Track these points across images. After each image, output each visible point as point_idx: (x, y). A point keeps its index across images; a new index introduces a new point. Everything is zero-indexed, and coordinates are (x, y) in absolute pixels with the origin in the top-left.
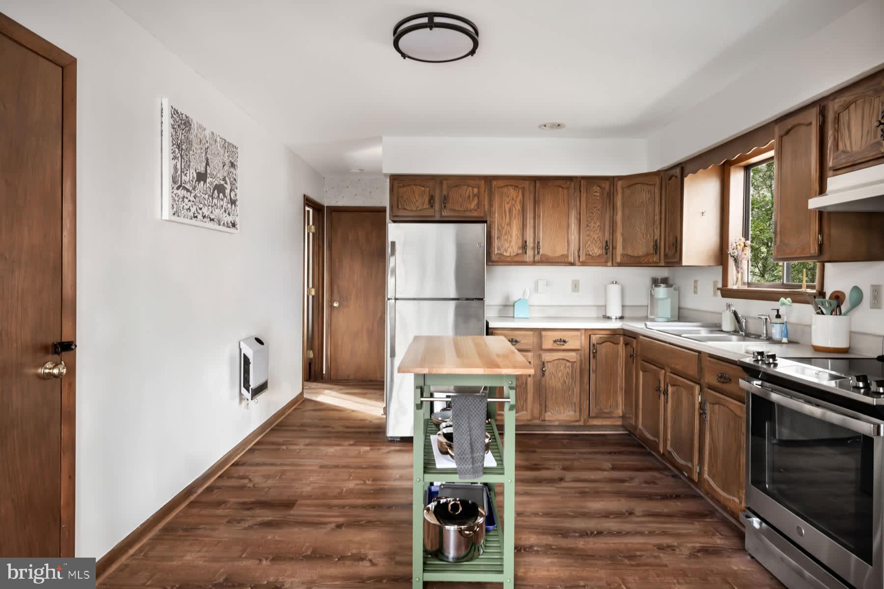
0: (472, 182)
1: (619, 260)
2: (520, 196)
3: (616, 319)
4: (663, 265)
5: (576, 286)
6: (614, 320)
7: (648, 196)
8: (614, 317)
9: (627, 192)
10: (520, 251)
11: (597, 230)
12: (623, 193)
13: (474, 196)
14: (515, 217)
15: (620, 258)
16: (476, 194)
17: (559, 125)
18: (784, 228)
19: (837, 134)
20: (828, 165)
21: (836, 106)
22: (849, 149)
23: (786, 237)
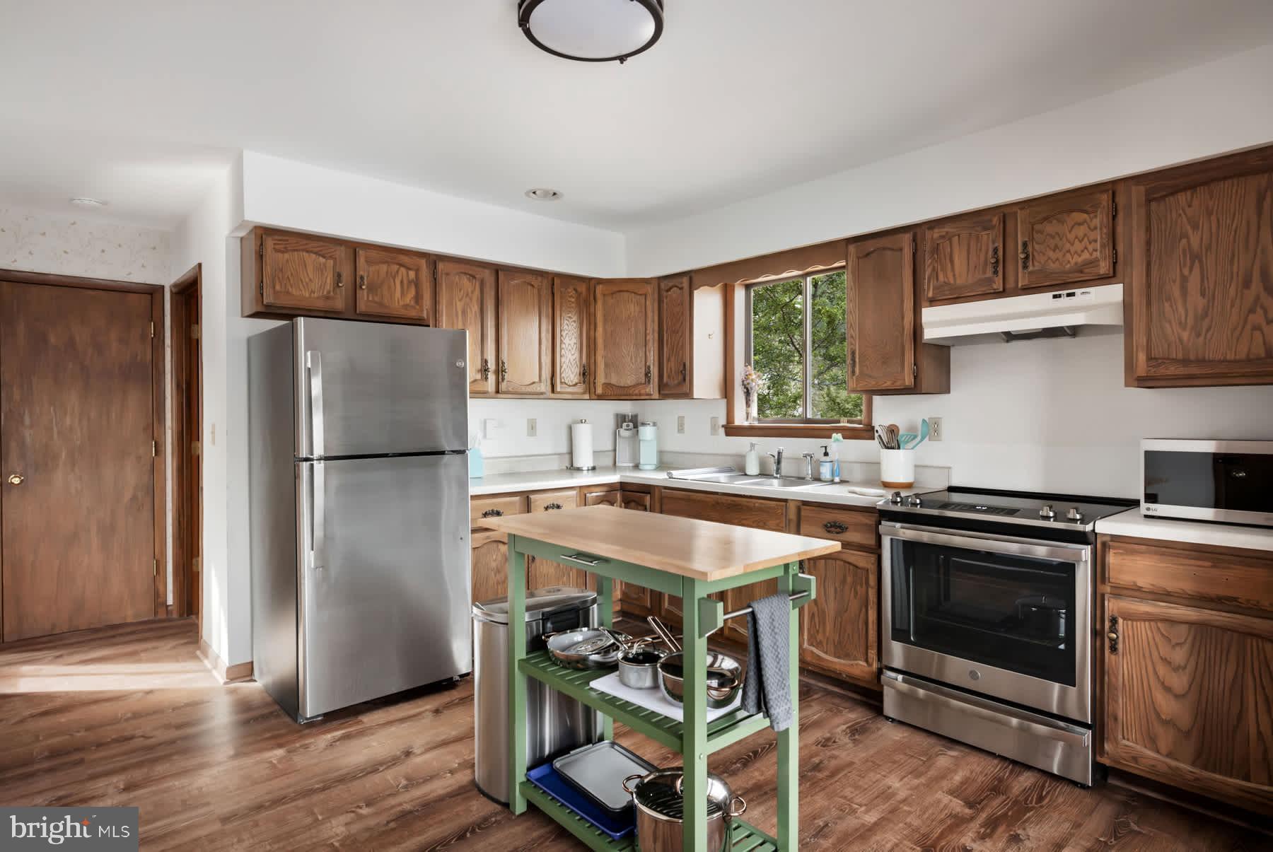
0: (405, 259)
1: (599, 391)
2: (477, 292)
3: (588, 470)
4: (657, 398)
5: (532, 428)
6: (585, 472)
7: (637, 309)
8: (585, 468)
9: (611, 301)
10: (479, 376)
11: (572, 349)
12: (604, 303)
13: (410, 282)
14: (471, 323)
15: (601, 389)
16: (413, 280)
17: (555, 194)
18: (864, 357)
19: (936, 265)
20: (927, 295)
21: (936, 236)
22: (952, 281)
23: (867, 368)
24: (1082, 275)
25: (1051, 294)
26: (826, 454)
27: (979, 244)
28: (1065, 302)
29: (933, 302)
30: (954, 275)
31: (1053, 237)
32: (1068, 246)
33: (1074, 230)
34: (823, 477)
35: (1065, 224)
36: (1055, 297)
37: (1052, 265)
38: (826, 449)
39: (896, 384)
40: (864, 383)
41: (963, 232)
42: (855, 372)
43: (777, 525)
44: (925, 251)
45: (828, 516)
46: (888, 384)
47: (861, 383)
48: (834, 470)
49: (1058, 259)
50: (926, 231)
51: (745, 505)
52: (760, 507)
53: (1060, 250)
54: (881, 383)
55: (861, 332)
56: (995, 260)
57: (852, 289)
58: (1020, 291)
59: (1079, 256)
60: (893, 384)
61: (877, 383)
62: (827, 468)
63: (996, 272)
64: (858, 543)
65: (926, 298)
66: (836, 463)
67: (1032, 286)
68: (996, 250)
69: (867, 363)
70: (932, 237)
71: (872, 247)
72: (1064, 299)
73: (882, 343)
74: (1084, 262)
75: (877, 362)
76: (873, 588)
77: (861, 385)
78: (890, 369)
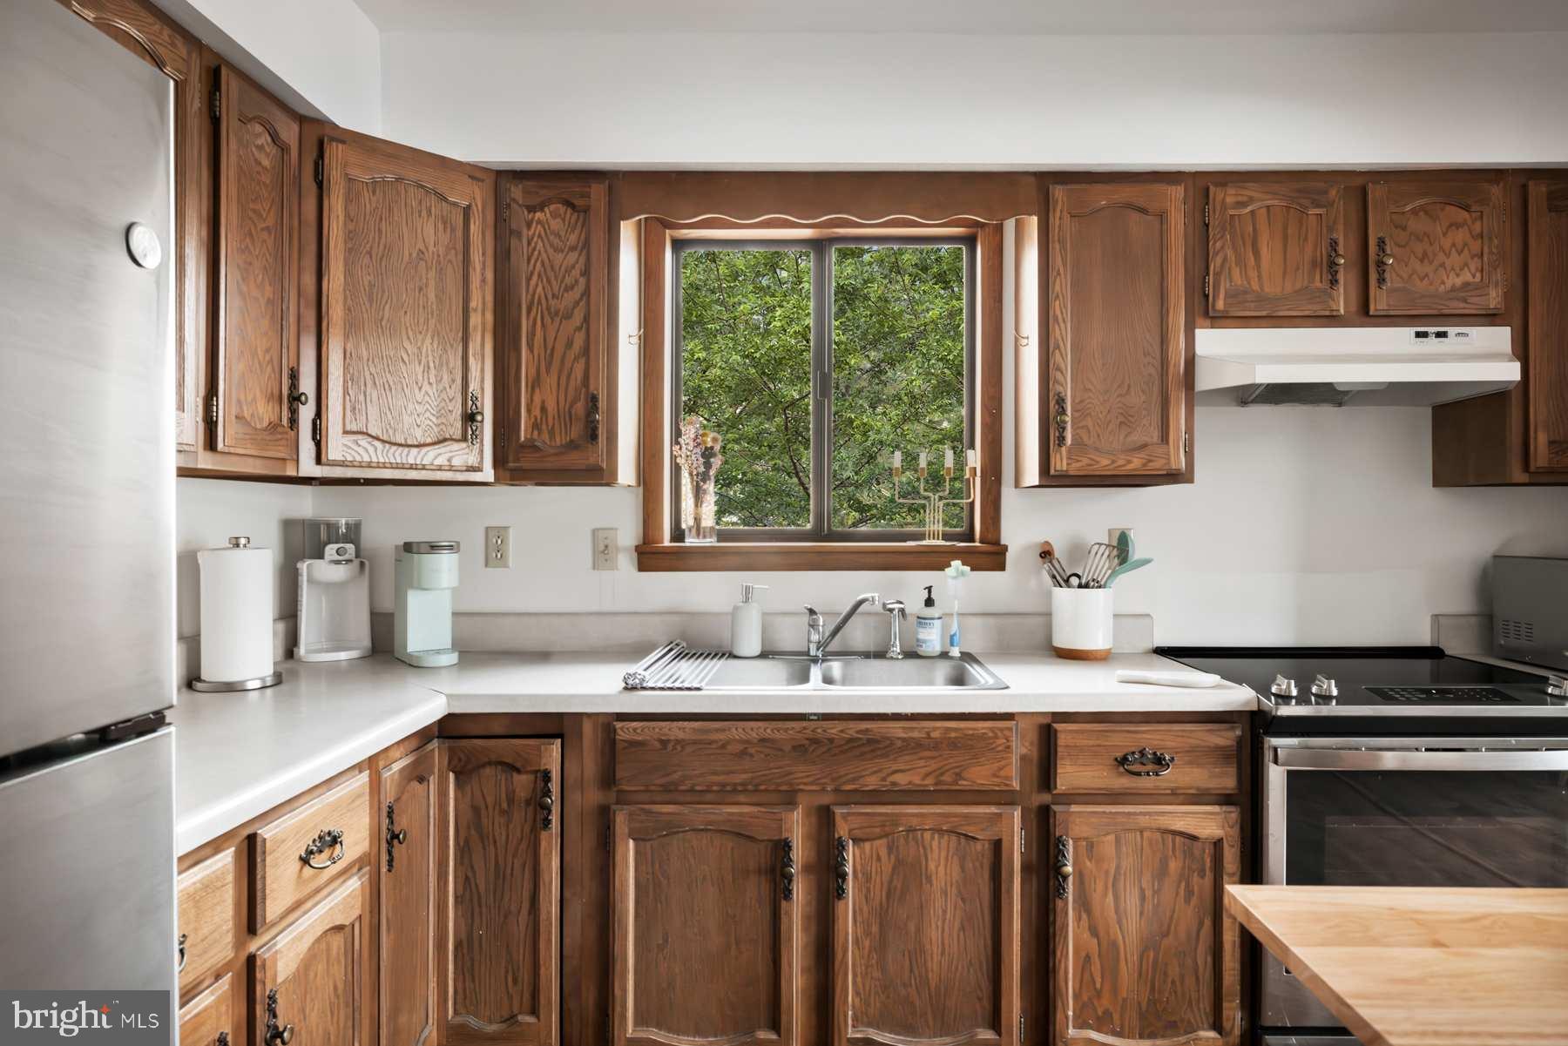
4: (489, 479)
18: (1081, 411)
19: (1230, 252)
20: (1214, 306)
21: (1229, 200)
22: (1255, 287)
23: (1089, 432)
24: (1466, 306)
25: (1413, 330)
26: (929, 602)
27: (1304, 228)
28: (1432, 345)
29: (1218, 320)
30: (1260, 277)
31: (1419, 239)
32: (1441, 257)
33: (1450, 234)
34: (925, 650)
35: (1438, 223)
36: (1418, 335)
37: (1418, 282)
38: (930, 592)
39: (1151, 465)
40: (1085, 461)
41: (1276, 202)
42: (1064, 438)
43: (995, 775)
44: (1207, 226)
45: (1123, 740)
46: (1135, 464)
47: (1078, 461)
48: (952, 633)
49: (1427, 275)
50: (1211, 187)
51: (899, 738)
52: (945, 738)
53: (1431, 263)
54: (1120, 462)
55: (1077, 361)
56: (1343, 261)
57: (1059, 274)
58: (1368, 319)
59: (1458, 275)
60: (1144, 465)
61: (1113, 462)
62: (934, 631)
63: (1334, 282)
64: (1198, 789)
65: (1205, 311)
66: (955, 616)
67: (1392, 313)
68: (1334, 244)
69: (1089, 422)
70: (1224, 199)
71: (1101, 197)
72: (1432, 340)
73: (1119, 386)
74: (1466, 285)
75: (1110, 421)
76: (1234, 874)
77: (1079, 464)
78: (1137, 438)
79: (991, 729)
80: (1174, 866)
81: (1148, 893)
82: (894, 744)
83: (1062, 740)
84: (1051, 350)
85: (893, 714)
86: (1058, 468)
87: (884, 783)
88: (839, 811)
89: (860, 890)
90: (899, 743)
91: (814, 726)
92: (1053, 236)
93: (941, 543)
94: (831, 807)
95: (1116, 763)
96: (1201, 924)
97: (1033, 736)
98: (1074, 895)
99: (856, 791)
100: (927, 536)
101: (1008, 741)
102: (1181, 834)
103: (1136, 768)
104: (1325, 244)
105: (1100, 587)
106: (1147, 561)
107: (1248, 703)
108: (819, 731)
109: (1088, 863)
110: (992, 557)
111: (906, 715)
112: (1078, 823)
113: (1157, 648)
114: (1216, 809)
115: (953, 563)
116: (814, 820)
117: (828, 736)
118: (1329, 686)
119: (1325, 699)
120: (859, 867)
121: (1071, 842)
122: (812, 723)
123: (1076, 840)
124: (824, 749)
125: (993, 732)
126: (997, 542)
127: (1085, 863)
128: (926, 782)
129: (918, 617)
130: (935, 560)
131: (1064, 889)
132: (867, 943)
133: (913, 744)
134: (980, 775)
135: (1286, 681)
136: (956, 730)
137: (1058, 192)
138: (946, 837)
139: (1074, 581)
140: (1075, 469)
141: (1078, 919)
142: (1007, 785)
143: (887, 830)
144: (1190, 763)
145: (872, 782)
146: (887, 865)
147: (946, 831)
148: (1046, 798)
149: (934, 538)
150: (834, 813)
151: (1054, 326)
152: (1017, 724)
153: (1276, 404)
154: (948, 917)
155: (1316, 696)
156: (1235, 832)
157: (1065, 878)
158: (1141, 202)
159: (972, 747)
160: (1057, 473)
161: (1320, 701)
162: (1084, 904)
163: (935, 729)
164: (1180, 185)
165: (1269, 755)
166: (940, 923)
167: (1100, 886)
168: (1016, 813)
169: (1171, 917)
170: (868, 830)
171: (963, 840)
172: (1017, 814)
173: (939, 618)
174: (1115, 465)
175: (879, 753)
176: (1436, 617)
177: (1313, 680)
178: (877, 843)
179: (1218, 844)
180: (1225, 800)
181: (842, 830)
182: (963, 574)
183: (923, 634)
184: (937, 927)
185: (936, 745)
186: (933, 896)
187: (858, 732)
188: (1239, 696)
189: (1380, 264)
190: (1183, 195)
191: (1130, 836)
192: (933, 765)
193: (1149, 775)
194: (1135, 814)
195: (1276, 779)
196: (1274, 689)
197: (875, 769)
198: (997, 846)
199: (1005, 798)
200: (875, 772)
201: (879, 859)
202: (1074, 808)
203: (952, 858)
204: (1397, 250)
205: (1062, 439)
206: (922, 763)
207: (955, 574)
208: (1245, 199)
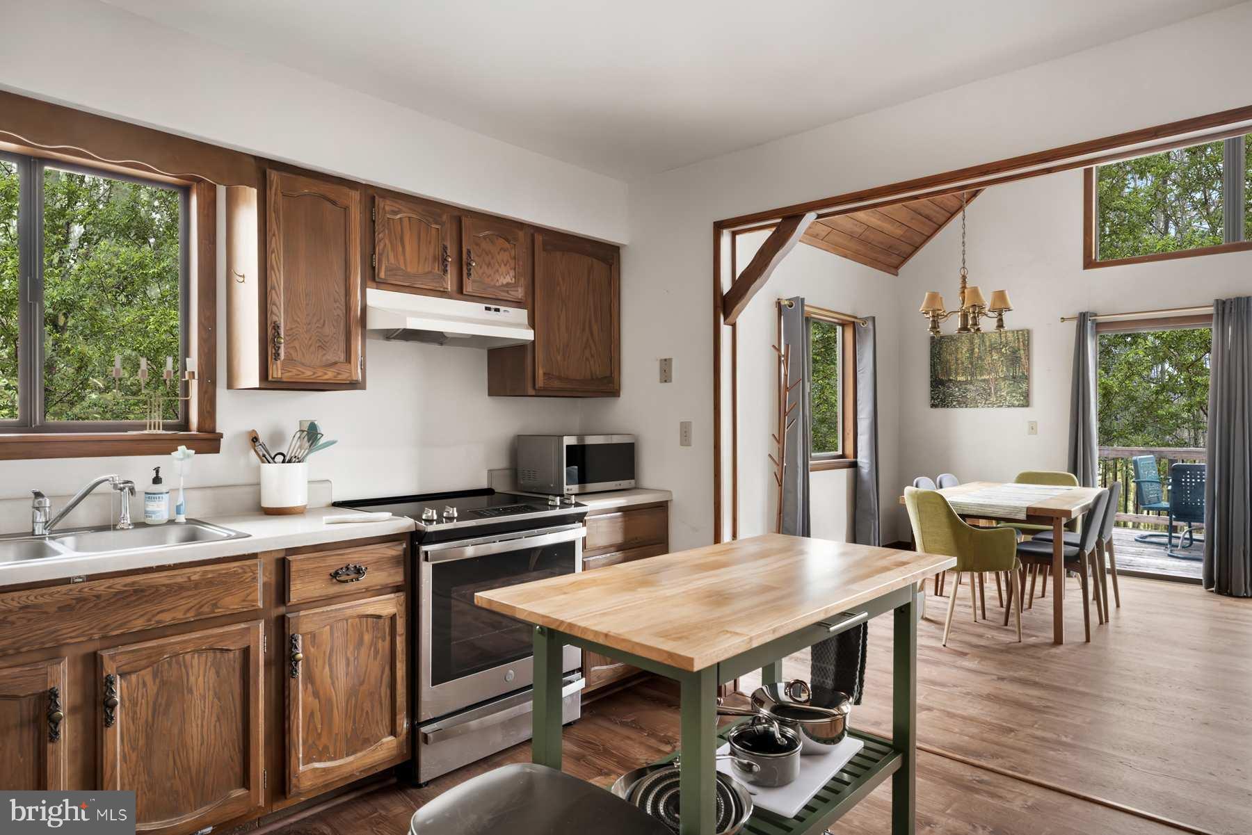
18: (291, 335)
19: (387, 242)
20: (378, 275)
21: (387, 208)
22: (403, 267)
23: (297, 351)
25: (484, 306)
27: (429, 236)
28: (492, 315)
29: (381, 284)
30: (405, 260)
31: (487, 254)
32: (497, 266)
33: (501, 253)
34: (153, 519)
35: (495, 246)
36: (487, 309)
37: (486, 278)
38: (157, 472)
39: (340, 377)
40: (295, 372)
41: (414, 216)
42: (279, 355)
43: (244, 601)
44: (374, 222)
45: (334, 561)
46: (329, 375)
47: (290, 372)
48: (178, 504)
49: (490, 275)
50: (377, 197)
51: (164, 585)
52: (204, 579)
53: (492, 268)
54: (320, 374)
55: (288, 302)
56: (450, 260)
57: (274, 235)
58: (461, 296)
59: (505, 278)
60: (335, 377)
61: (314, 373)
62: (163, 503)
63: (445, 271)
64: (381, 585)
65: (373, 277)
66: (181, 492)
67: (474, 294)
68: (445, 248)
69: (296, 344)
70: (384, 208)
71: (306, 187)
72: (492, 312)
73: (318, 321)
74: (508, 284)
75: (311, 345)
76: (402, 634)
77: (290, 374)
78: (331, 357)
79: (241, 567)
80: (367, 638)
81: (352, 659)
82: (159, 591)
83: (294, 567)
84: (269, 289)
85: (157, 567)
86: (275, 376)
87: (149, 623)
88: (105, 654)
89: (127, 714)
90: (164, 589)
91: (80, 587)
92: (270, 207)
93: (161, 432)
94: (99, 652)
95: (331, 577)
96: (383, 672)
97: (272, 567)
98: (302, 674)
99: (123, 634)
100: (148, 427)
101: (254, 574)
102: (372, 616)
103: (343, 578)
104: (441, 249)
105: (299, 462)
106: (333, 442)
107: (409, 527)
108: (86, 590)
109: (312, 650)
110: (209, 442)
111: (169, 566)
112: (306, 624)
113: (335, 502)
114: (392, 595)
115: (179, 448)
116: (79, 667)
117: (95, 593)
118: (453, 511)
119: (450, 519)
120: (126, 698)
121: (300, 637)
122: (79, 584)
123: (303, 635)
124: (92, 605)
125: (242, 568)
126: (213, 431)
127: (310, 650)
128: (188, 615)
129: (146, 493)
130: (162, 447)
131: (296, 671)
132: (134, 756)
133: (176, 588)
134: (232, 603)
135: (431, 511)
136: (212, 571)
137: (274, 176)
138: (204, 655)
139: (280, 458)
140: (287, 377)
141: (305, 689)
142: (253, 606)
143: (153, 660)
144: (377, 570)
145: (138, 624)
146: (152, 688)
147: (206, 649)
148: (282, 610)
149: (155, 429)
150: (102, 656)
151: (271, 272)
152: (260, 561)
153: (407, 341)
154: (206, 715)
155: (446, 518)
156: (403, 609)
157: (297, 662)
158: (332, 196)
159: (225, 583)
160: (273, 380)
161: (448, 521)
162: (309, 678)
163: (195, 573)
164: (357, 190)
165: (422, 557)
166: (199, 722)
167: (320, 663)
168: (260, 625)
169: (365, 674)
170: (135, 664)
171: (218, 654)
172: (262, 625)
173: (167, 493)
174: (316, 375)
175: (145, 599)
176: (490, 471)
177: (443, 510)
178: (143, 672)
179: (393, 618)
180: (396, 589)
181: (110, 668)
182: (189, 456)
183: (152, 506)
184: (197, 725)
185: (197, 585)
186: (193, 702)
187: (125, 586)
188: (405, 523)
189: (469, 264)
190: (359, 199)
191: (340, 624)
192: (193, 602)
193: (353, 581)
194: (343, 609)
195: (426, 570)
196: (424, 517)
197: (142, 613)
198: (246, 652)
199: (251, 615)
200: (142, 616)
201: (144, 684)
202: (302, 613)
203: (210, 668)
204: (476, 259)
205: (277, 355)
206: (183, 602)
207: (182, 457)
208: (397, 210)
